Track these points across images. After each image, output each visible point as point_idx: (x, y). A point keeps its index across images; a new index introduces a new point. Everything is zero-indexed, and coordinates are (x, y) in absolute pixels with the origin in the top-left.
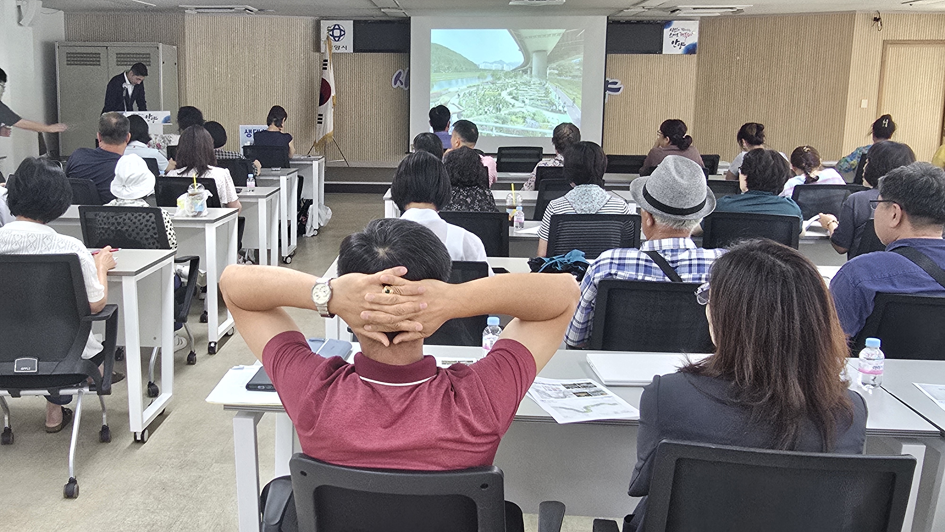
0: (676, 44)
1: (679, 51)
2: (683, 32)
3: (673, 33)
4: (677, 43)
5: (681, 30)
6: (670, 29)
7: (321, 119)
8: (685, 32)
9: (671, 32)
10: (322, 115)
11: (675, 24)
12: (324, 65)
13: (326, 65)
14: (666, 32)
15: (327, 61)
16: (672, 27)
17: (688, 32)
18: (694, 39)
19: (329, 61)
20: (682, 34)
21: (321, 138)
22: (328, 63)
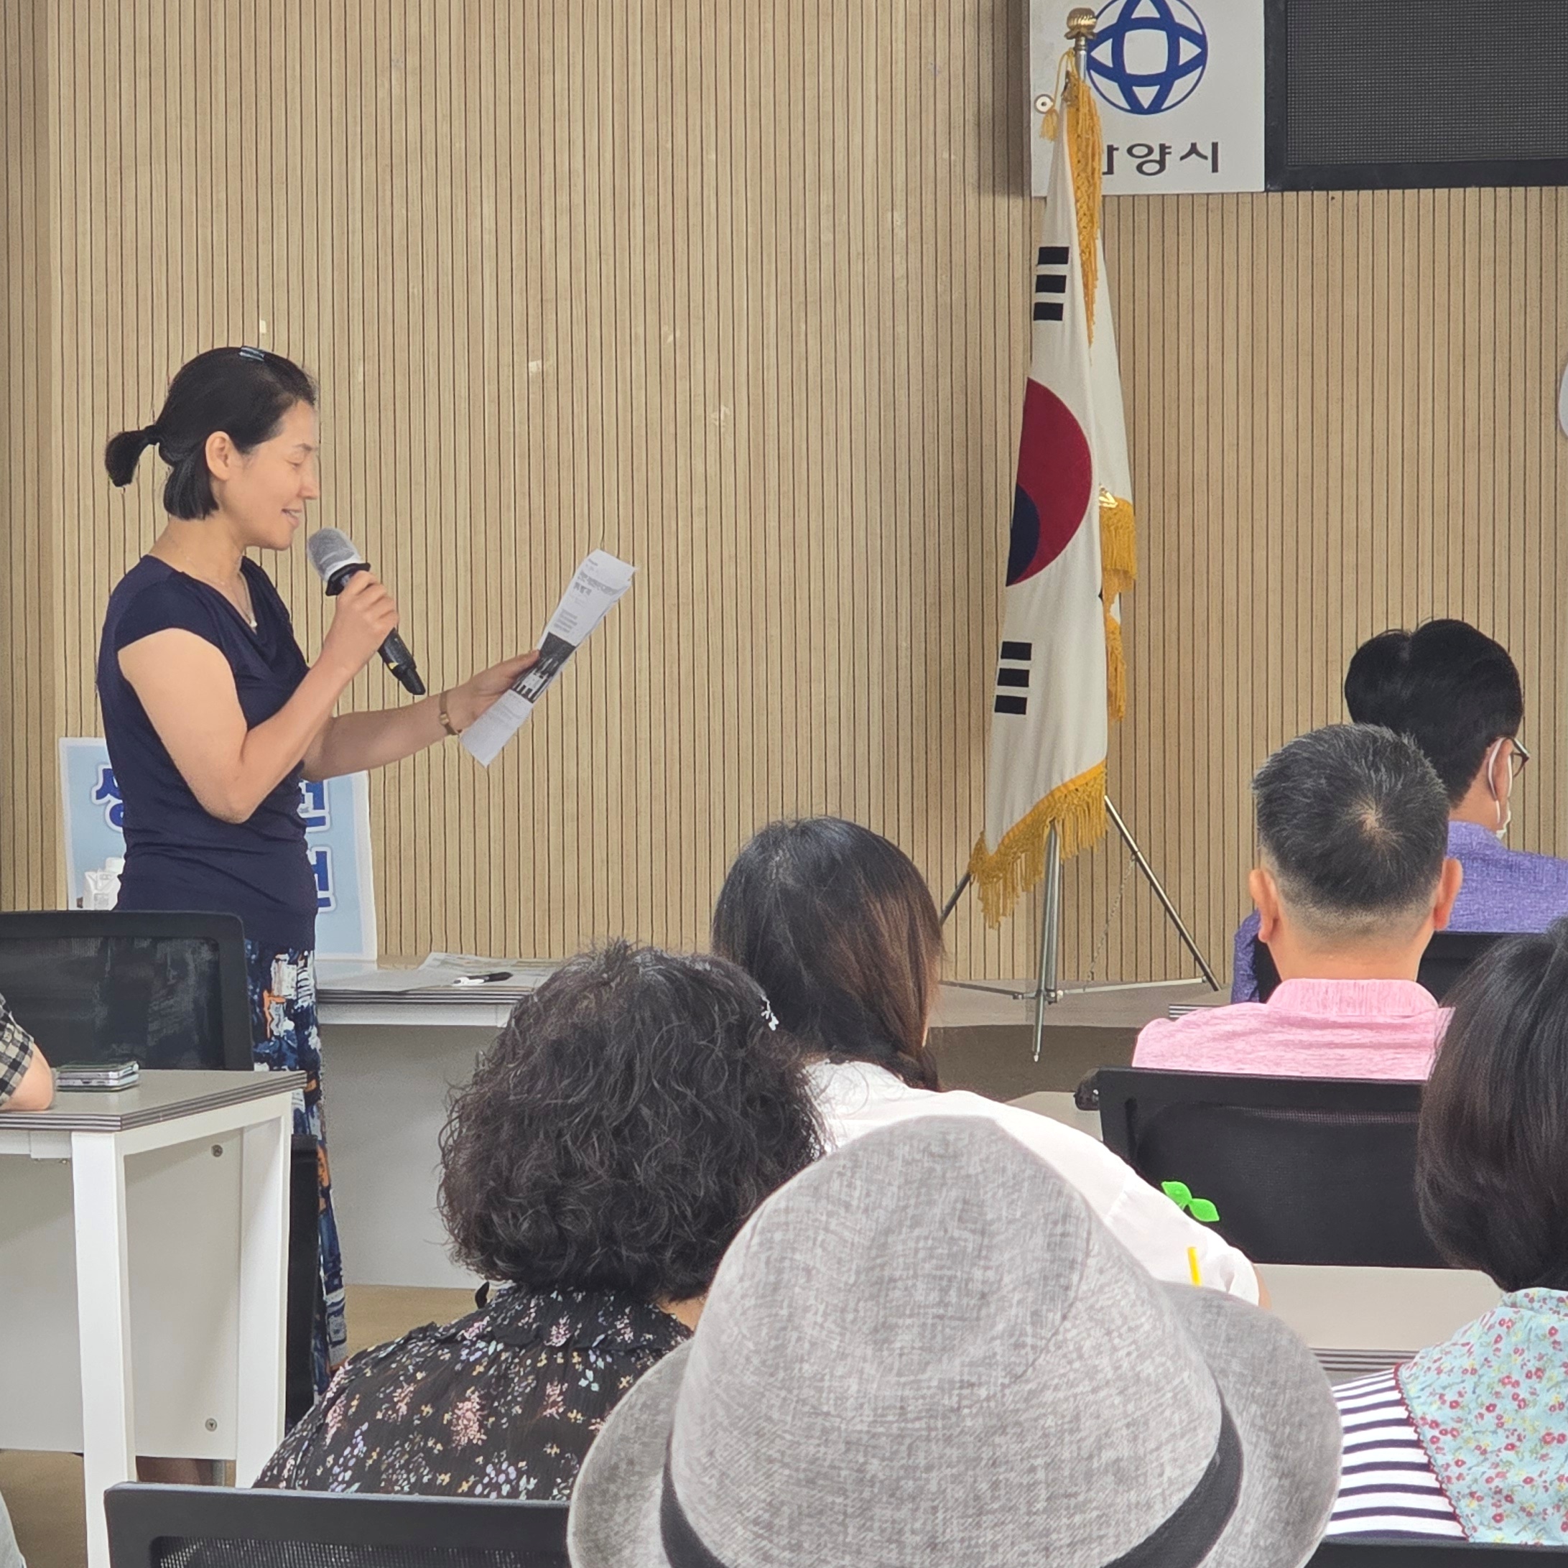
7: (1020, 678)
12: (1046, 285)
15: (1059, 255)
19: (1076, 253)
21: (1018, 818)
22: (1072, 271)
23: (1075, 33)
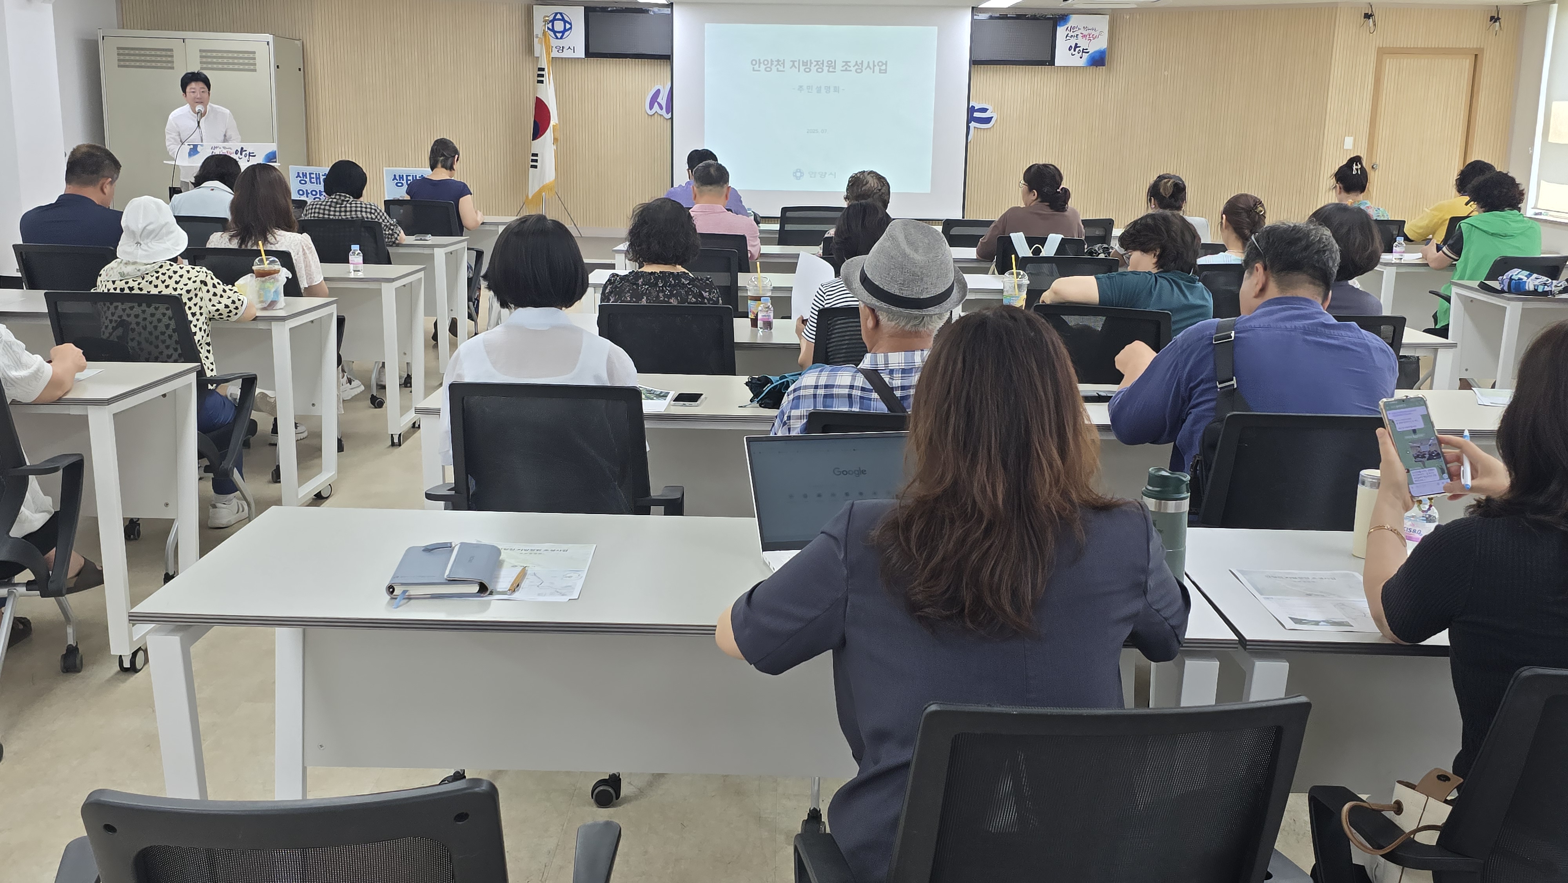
0: (1075, 51)
1: (1079, 61)
2: (1086, 33)
3: (1071, 34)
4: (1077, 49)
5: (1082, 31)
6: (1066, 27)
7: (536, 161)
8: (1090, 32)
9: (1068, 32)
10: (536, 155)
11: (1074, 20)
12: (539, 76)
13: (542, 76)
14: (1061, 31)
15: (543, 70)
16: (1069, 25)
17: (1093, 32)
18: (1100, 44)
19: (546, 70)
20: (1084, 36)
21: (536, 191)
22: (545, 73)
23: (545, 21)
